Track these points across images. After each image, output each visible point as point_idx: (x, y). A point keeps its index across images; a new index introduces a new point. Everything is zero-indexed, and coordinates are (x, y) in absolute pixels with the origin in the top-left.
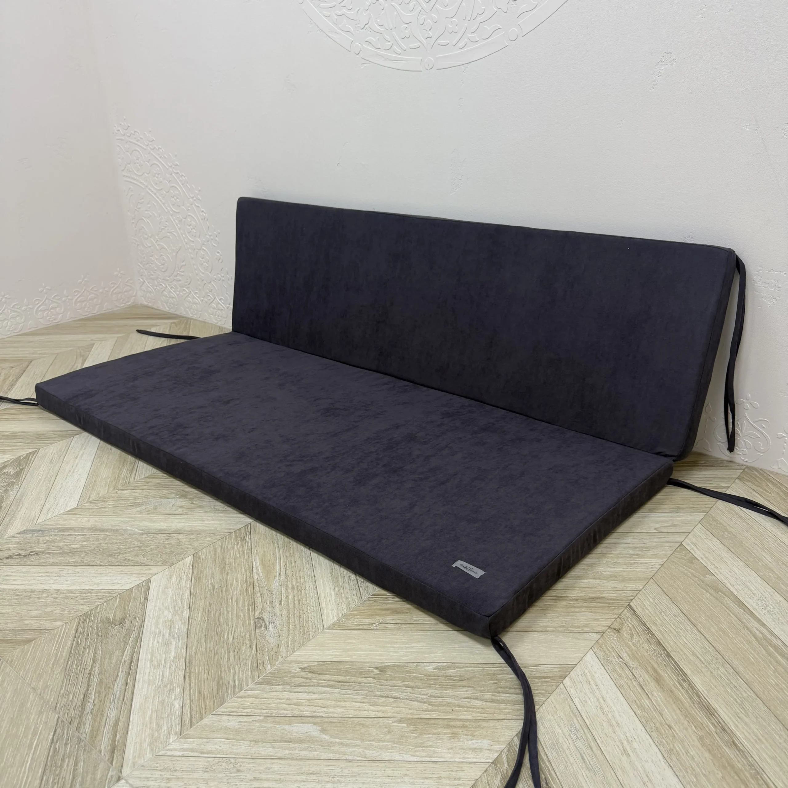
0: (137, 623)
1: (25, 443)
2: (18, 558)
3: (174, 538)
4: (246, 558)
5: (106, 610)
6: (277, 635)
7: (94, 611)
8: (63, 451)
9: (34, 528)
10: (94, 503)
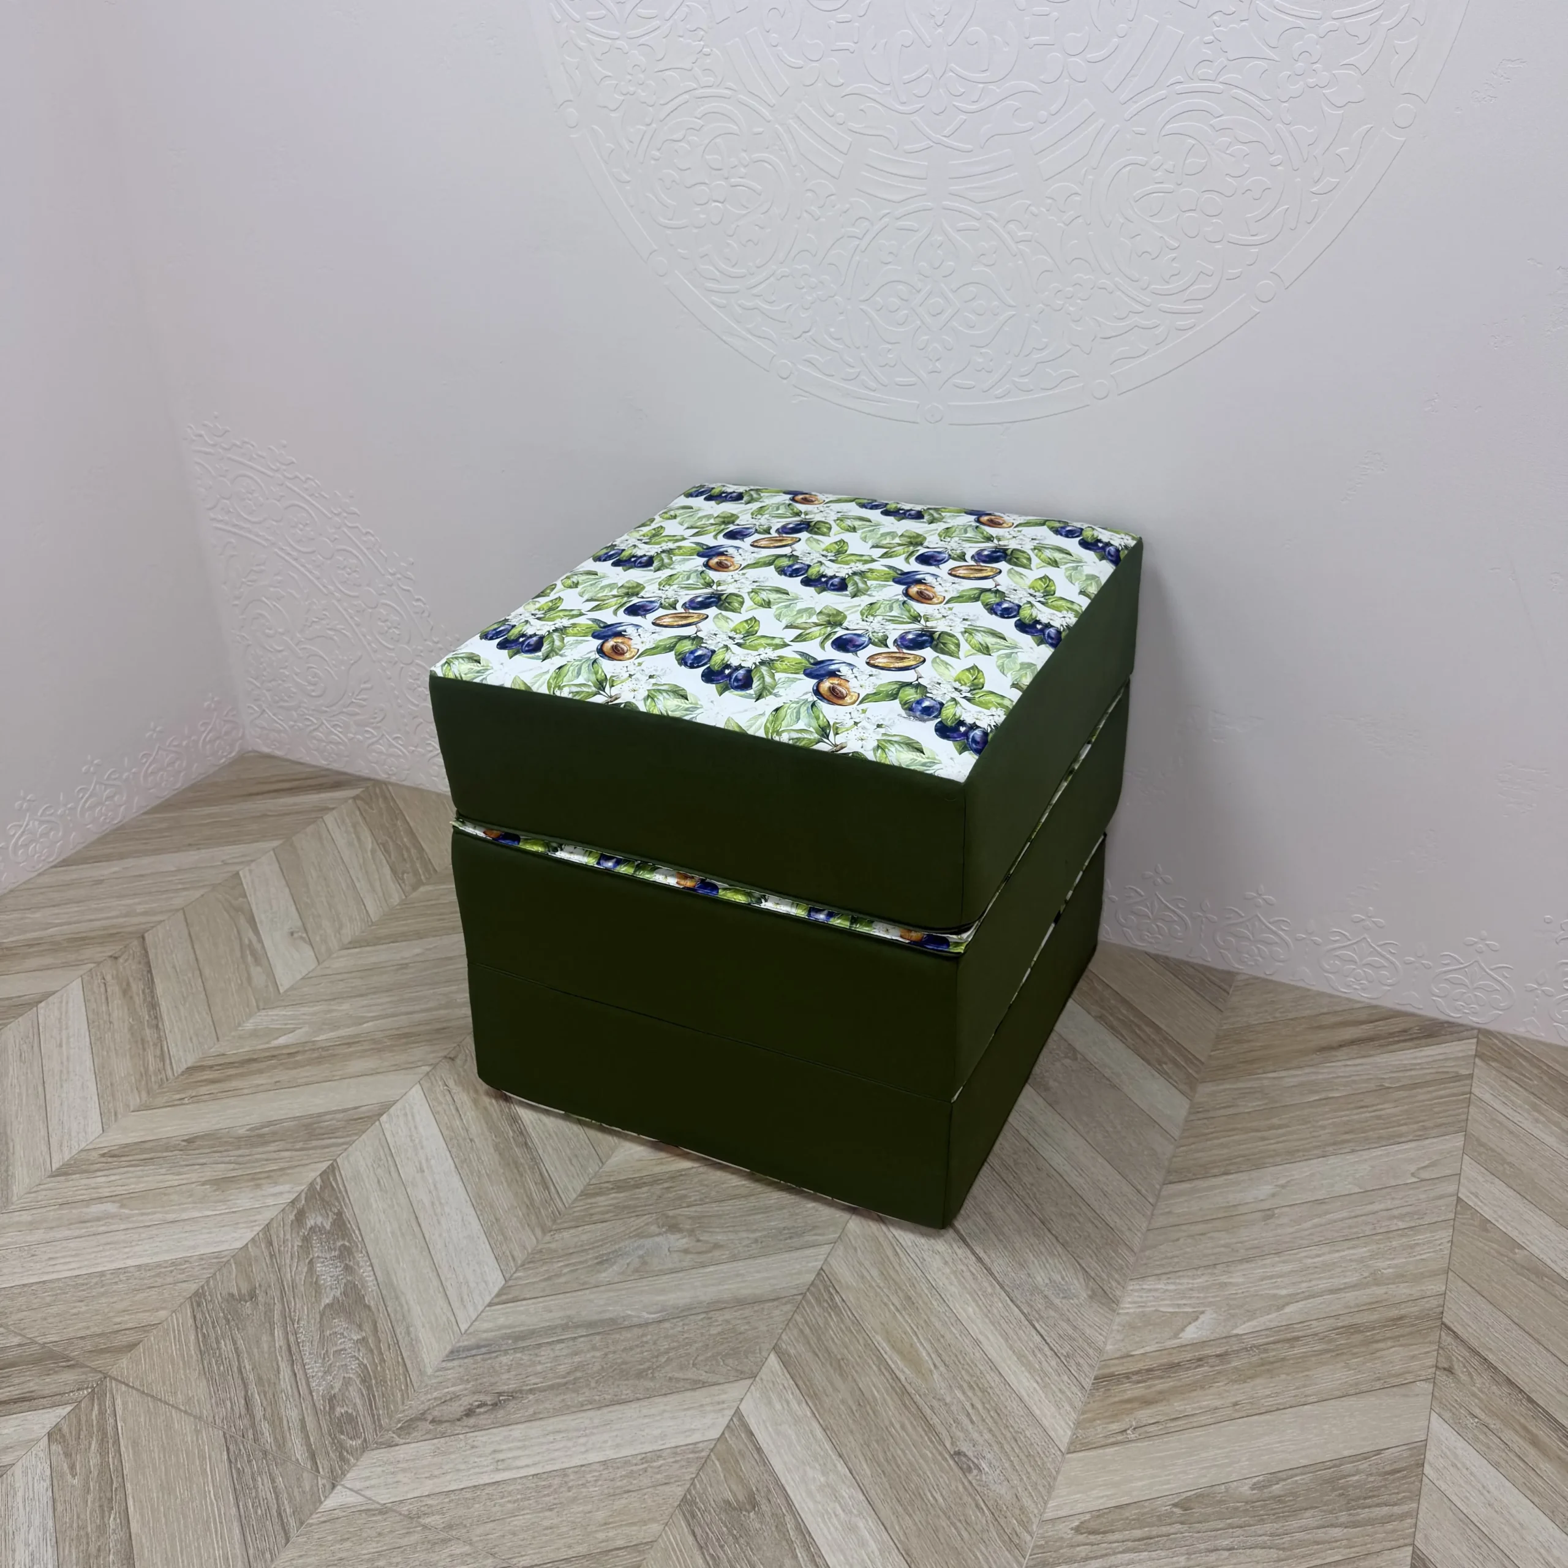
0: (780, 1501)
1: (296, 1150)
2: (486, 1412)
3: (720, 1319)
4: (861, 1341)
5: (711, 1486)
6: (1002, 1478)
7: (693, 1492)
8: (383, 1157)
9: (466, 1343)
10: (529, 1268)
